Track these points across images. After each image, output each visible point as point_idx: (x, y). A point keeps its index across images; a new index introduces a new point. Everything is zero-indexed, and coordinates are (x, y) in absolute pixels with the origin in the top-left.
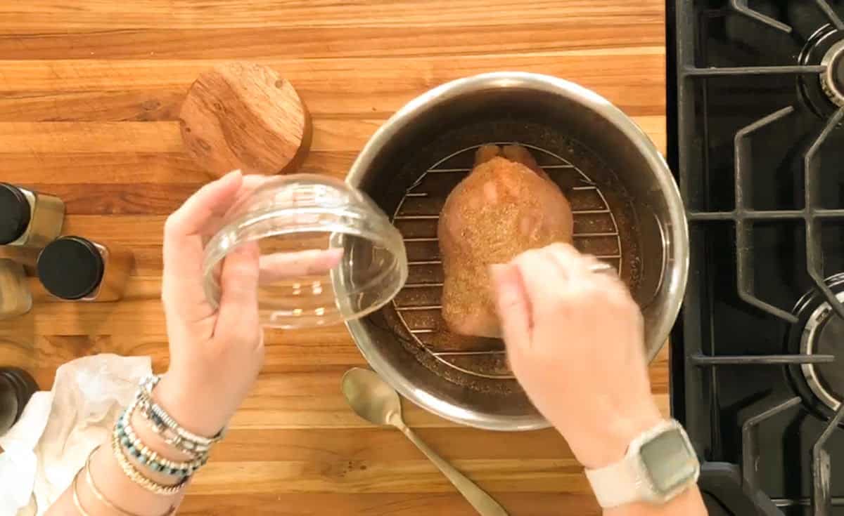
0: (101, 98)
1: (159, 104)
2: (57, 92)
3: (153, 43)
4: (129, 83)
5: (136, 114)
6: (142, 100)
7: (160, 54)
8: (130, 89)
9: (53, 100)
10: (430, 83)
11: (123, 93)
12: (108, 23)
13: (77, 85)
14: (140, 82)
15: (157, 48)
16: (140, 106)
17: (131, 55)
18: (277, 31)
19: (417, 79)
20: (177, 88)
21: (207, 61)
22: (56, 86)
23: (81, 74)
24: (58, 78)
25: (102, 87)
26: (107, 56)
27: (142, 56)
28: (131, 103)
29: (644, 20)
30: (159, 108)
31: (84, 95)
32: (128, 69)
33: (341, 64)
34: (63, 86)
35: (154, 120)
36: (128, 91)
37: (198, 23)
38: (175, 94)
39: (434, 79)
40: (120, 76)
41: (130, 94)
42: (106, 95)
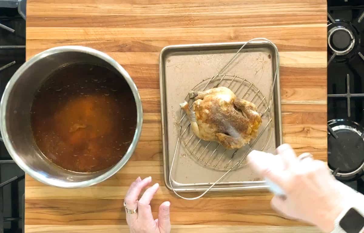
0: (104, 43)
1: (127, 45)
2: (87, 40)
3: (125, 21)
4: (115, 37)
5: (118, 49)
6: (120, 43)
7: (127, 26)
8: (116, 39)
9: (85, 43)
10: (233, 38)
11: (113, 41)
12: (107, 13)
13: (95, 38)
14: (119, 36)
15: (126, 23)
16: (120, 46)
17: (115, 26)
18: (173, 17)
19: (228, 36)
20: (134, 39)
21: (145, 28)
22: (87, 38)
23: (97, 33)
24: (88, 35)
25: (105, 38)
26: (107, 26)
27: (120, 26)
28: (116, 44)
29: (318, 13)
30: (127, 47)
31: (97, 42)
32: (114, 31)
33: (198, 30)
34: (90, 38)
35: (125, 52)
36: (115, 40)
37: (142, 14)
38: (133, 41)
39: (235, 36)
40: (112, 34)
41: (116, 41)
42: (106, 41)
